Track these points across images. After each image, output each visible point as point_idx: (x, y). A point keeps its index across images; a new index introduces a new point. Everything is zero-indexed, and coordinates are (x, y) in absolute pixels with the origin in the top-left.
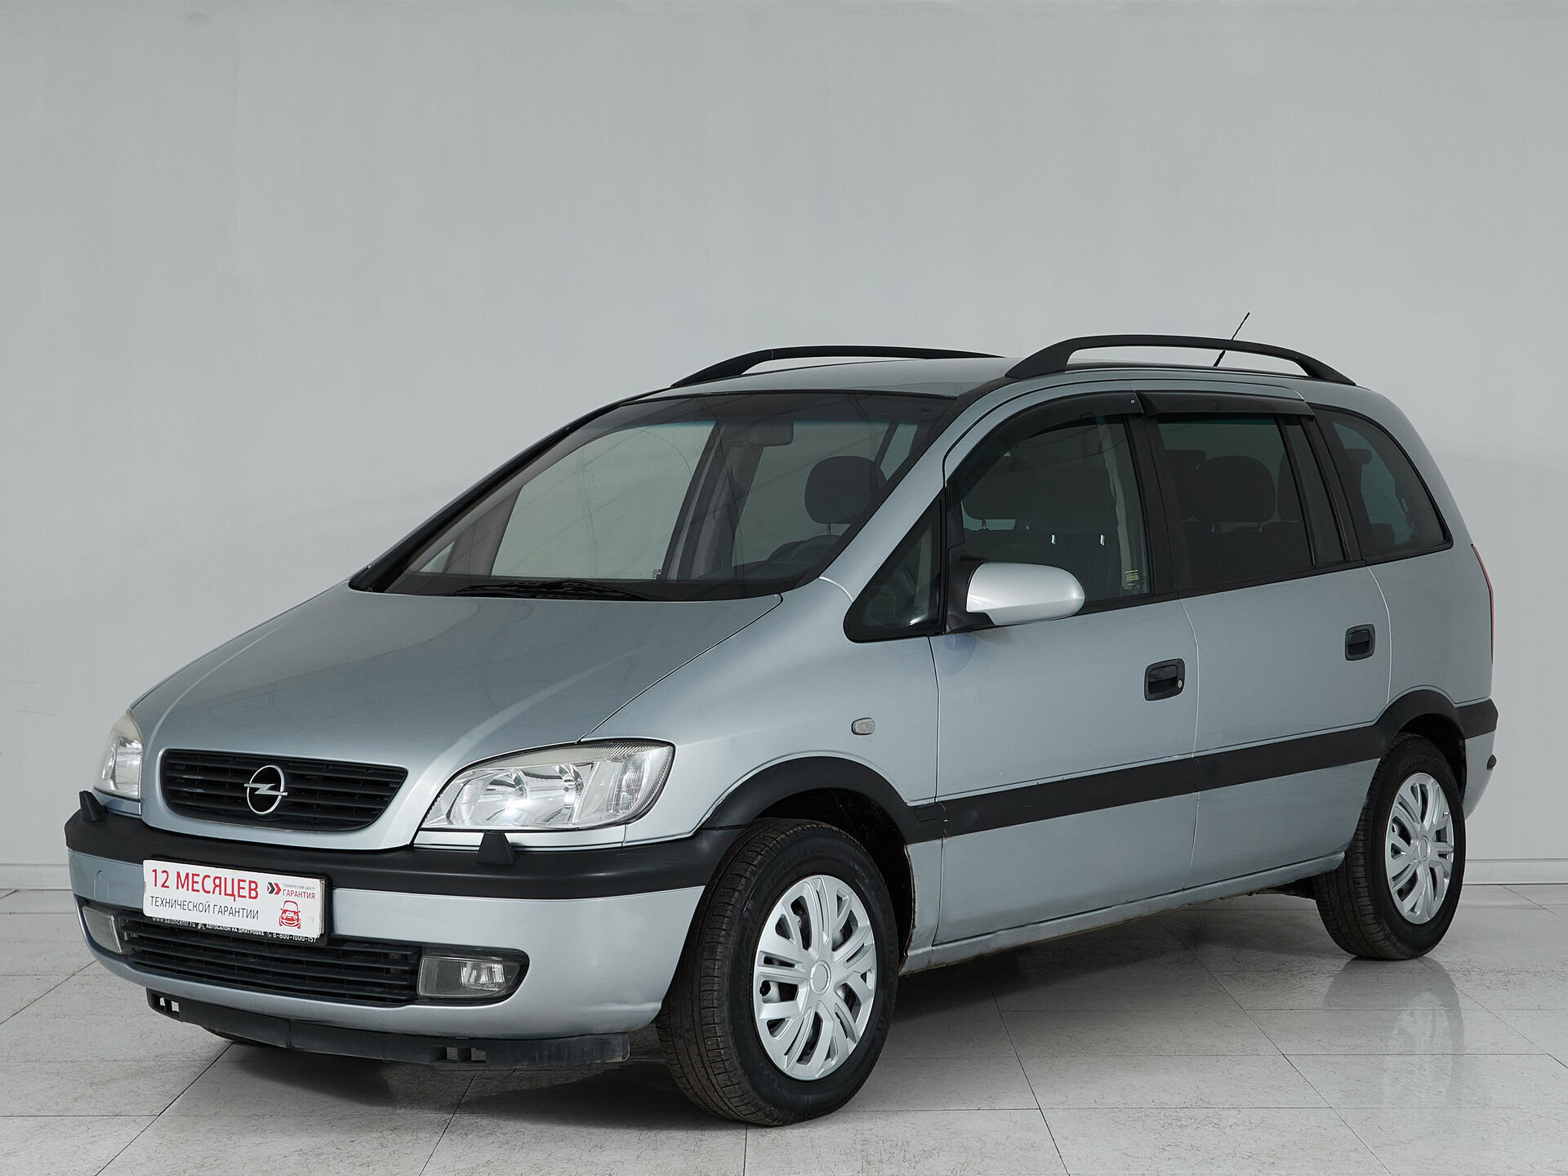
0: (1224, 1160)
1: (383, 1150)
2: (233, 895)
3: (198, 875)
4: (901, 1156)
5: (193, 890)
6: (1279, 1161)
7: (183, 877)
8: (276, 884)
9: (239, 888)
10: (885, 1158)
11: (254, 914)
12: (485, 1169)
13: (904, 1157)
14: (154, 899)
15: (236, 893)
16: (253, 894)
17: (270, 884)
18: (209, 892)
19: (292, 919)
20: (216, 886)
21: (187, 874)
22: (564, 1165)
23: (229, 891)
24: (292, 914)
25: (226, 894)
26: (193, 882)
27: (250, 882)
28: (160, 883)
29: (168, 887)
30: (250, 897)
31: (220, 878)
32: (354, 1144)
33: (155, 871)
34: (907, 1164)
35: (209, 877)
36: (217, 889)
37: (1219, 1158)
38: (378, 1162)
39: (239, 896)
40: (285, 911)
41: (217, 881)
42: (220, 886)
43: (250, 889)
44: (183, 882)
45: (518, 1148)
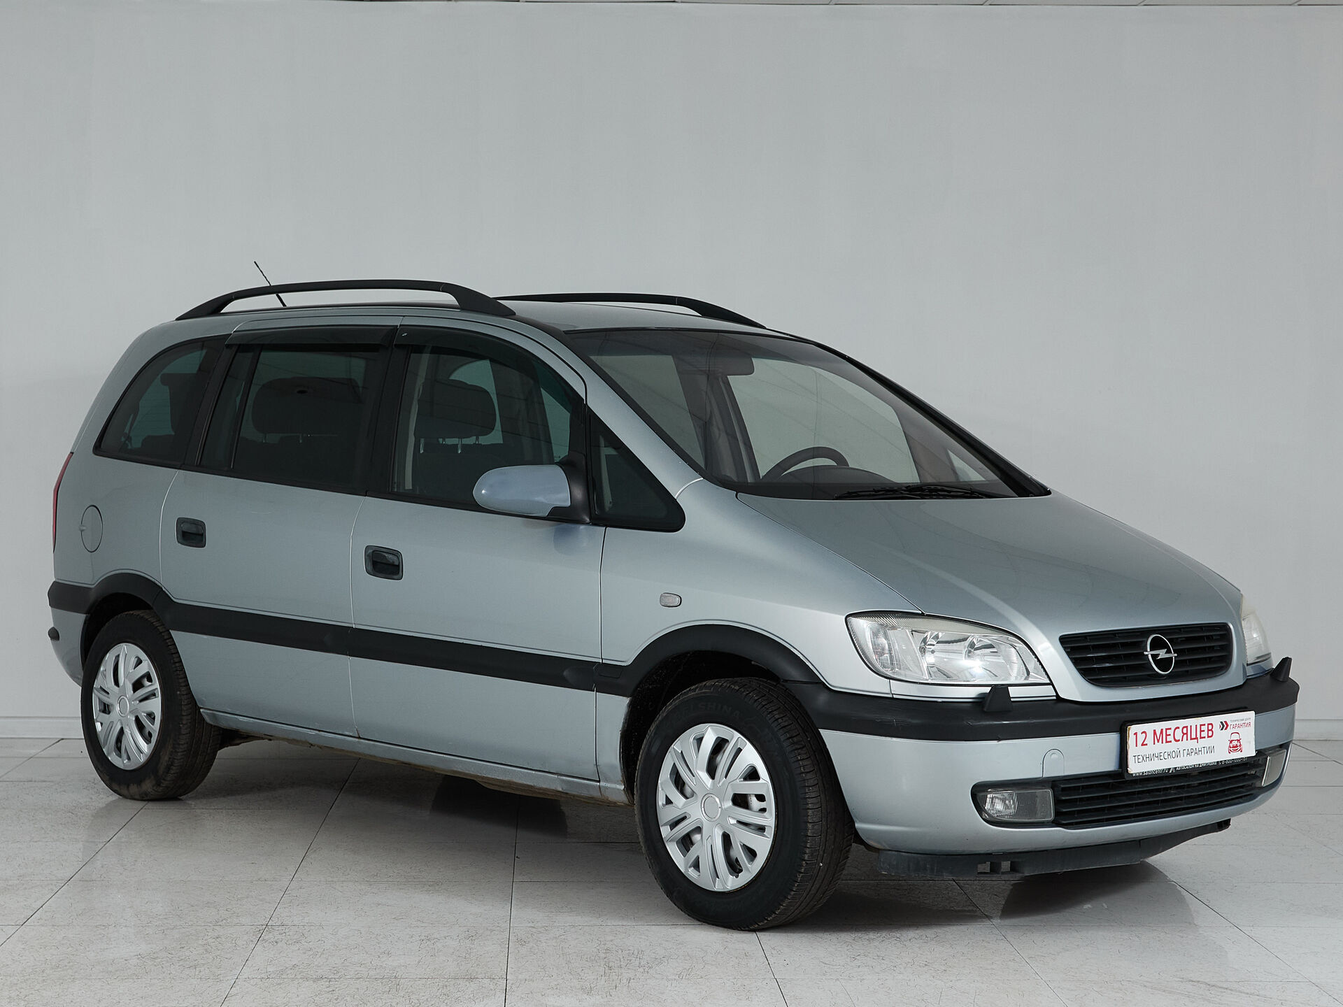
0: (905, 968)
1: (207, 955)
2: (1196, 738)
3: (1170, 729)
4: (637, 963)
5: (1167, 742)
6: (950, 969)
7: (1158, 733)
8: (1225, 722)
9: (1201, 731)
10: (623, 964)
11: (1211, 750)
12: (292, 971)
13: (640, 964)
14: (1136, 757)
15: (1198, 736)
16: (1210, 733)
17: (1222, 722)
18: (1179, 740)
19: (1237, 746)
20: (1184, 734)
21: (1162, 730)
22: (357, 968)
23: (1194, 736)
24: (1236, 742)
25: (1191, 739)
26: (1167, 735)
27: (1208, 724)
28: (1140, 743)
29: (1146, 745)
30: (1208, 737)
31: (1187, 727)
32: (183, 950)
33: (1136, 734)
34: (641, 970)
35: (1178, 728)
36: (1185, 736)
37: (900, 966)
38: (204, 964)
39: (1201, 738)
40: (1231, 742)
41: (1185, 731)
42: (1187, 734)
43: (1208, 730)
44: (1157, 737)
45: (320, 954)
